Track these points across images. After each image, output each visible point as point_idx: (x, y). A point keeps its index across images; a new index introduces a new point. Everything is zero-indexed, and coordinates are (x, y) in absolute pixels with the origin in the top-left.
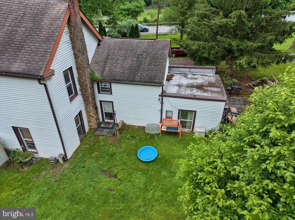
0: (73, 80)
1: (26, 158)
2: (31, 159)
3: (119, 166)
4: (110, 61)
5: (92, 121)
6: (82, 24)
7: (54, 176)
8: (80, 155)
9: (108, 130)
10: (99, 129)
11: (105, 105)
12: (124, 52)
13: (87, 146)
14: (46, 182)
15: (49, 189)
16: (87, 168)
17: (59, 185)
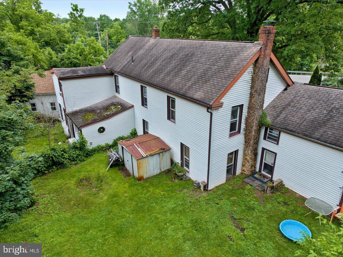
0: (240, 117)
1: (180, 172)
2: (183, 175)
3: (252, 223)
4: (290, 108)
5: (246, 165)
6: (270, 64)
7: (191, 197)
8: (220, 192)
9: (259, 183)
10: (251, 177)
11: (267, 154)
12: (313, 102)
13: (230, 187)
14: (184, 199)
15: (182, 205)
16: (220, 206)
17: (191, 206)
